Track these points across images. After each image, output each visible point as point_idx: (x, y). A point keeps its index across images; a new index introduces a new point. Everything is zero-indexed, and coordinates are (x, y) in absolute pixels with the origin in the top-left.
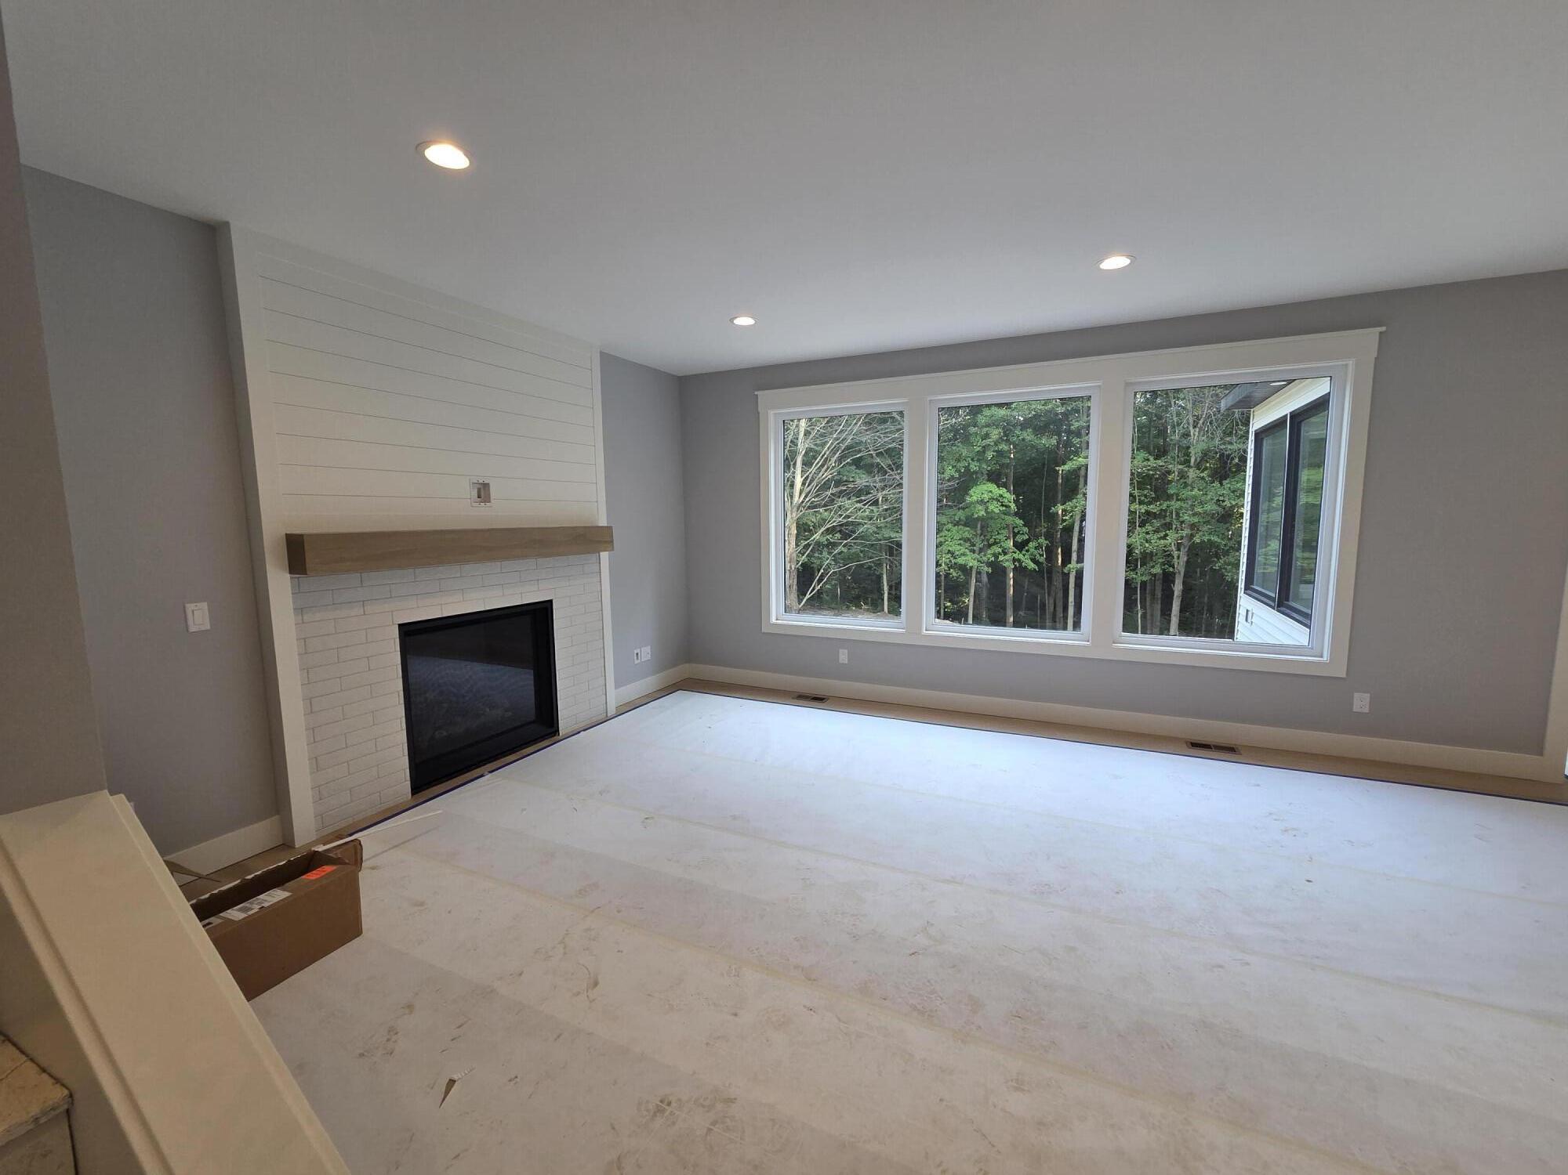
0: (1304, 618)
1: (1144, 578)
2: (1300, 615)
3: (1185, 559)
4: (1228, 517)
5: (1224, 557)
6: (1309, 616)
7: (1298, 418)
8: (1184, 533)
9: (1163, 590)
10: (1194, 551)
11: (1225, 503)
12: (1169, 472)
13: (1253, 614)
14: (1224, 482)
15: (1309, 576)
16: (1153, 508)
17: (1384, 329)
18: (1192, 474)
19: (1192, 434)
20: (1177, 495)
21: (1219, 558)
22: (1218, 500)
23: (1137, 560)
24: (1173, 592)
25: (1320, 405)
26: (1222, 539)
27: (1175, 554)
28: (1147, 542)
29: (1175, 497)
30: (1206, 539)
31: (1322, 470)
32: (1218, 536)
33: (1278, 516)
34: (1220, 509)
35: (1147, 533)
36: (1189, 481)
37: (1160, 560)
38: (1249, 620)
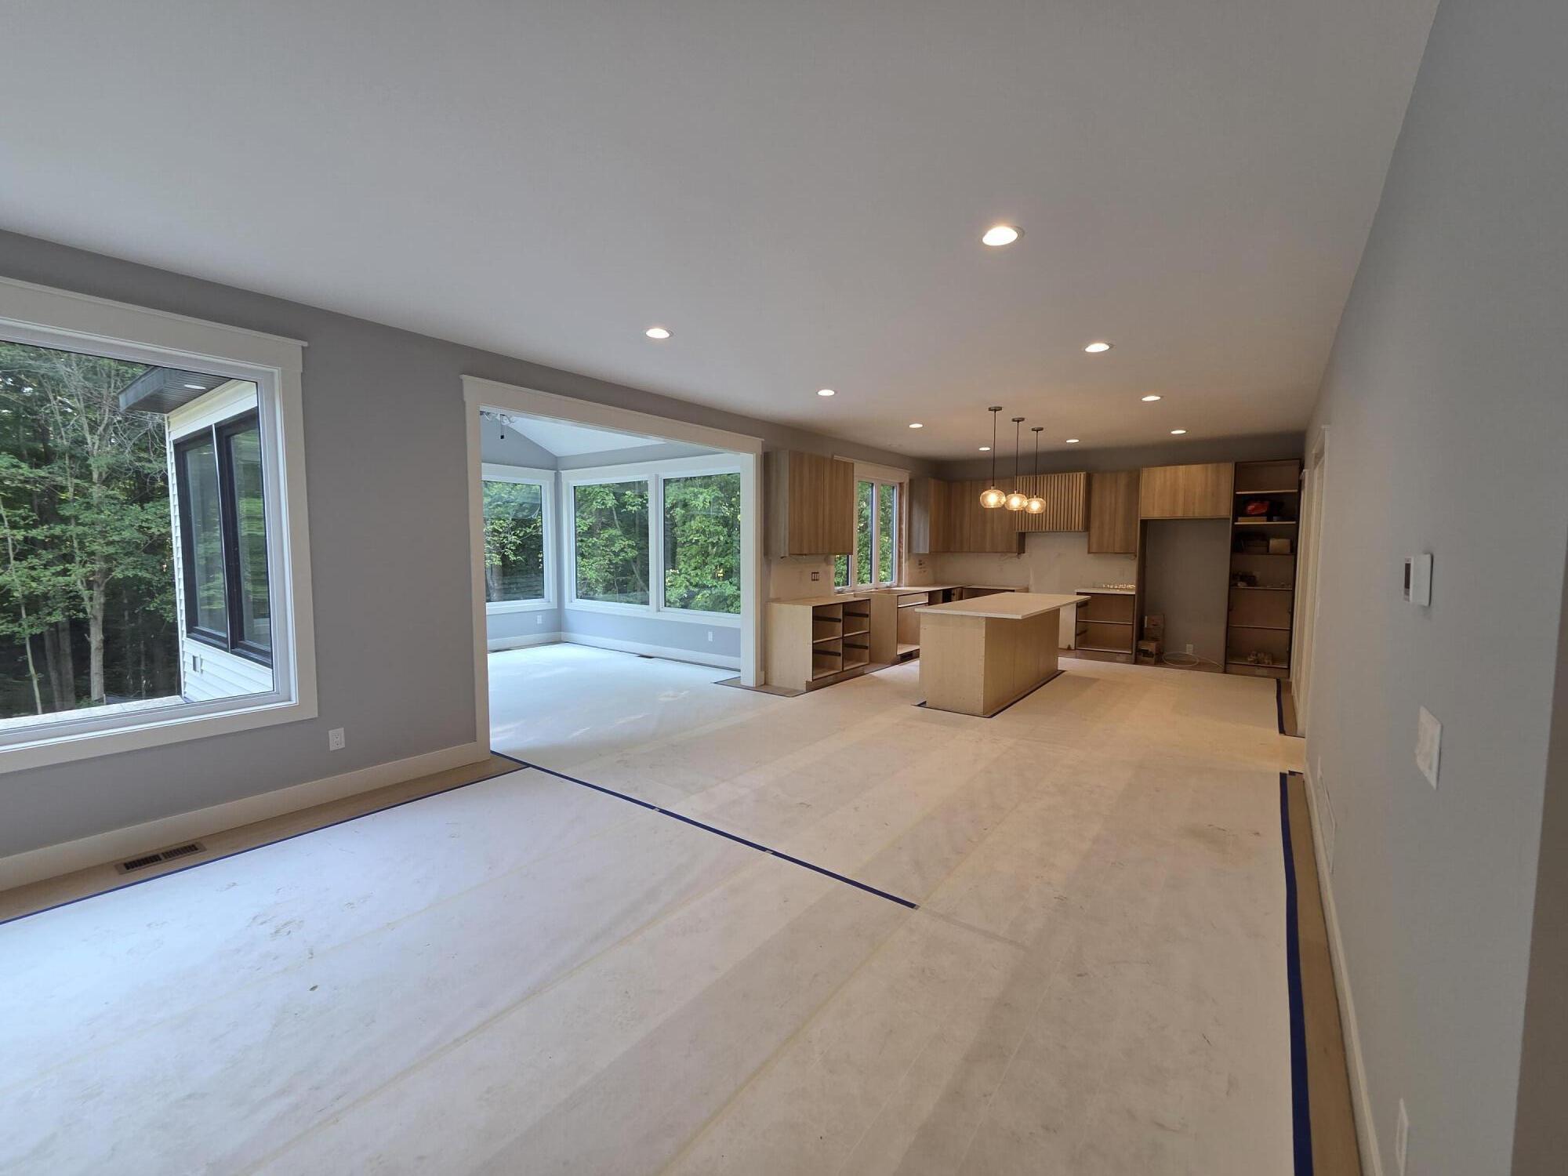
0: (264, 657)
1: (36, 631)
2: (258, 653)
3: (102, 600)
4: (159, 546)
5: (160, 595)
6: (269, 654)
7: (227, 431)
8: (96, 567)
9: (73, 643)
10: (114, 591)
11: (152, 530)
12: (63, 489)
13: (202, 660)
14: (146, 506)
15: (263, 609)
16: (39, 533)
17: (305, 344)
18: (97, 492)
19: (89, 441)
20: (76, 518)
21: (153, 597)
22: (140, 527)
23: (18, 606)
24: (88, 644)
25: (248, 421)
26: (154, 574)
27: (85, 594)
28: (34, 579)
29: (73, 521)
30: (130, 574)
31: (262, 499)
32: (147, 570)
33: (218, 546)
34: (145, 538)
35: (33, 568)
36: (95, 501)
37: (62, 605)
38: (198, 668)
